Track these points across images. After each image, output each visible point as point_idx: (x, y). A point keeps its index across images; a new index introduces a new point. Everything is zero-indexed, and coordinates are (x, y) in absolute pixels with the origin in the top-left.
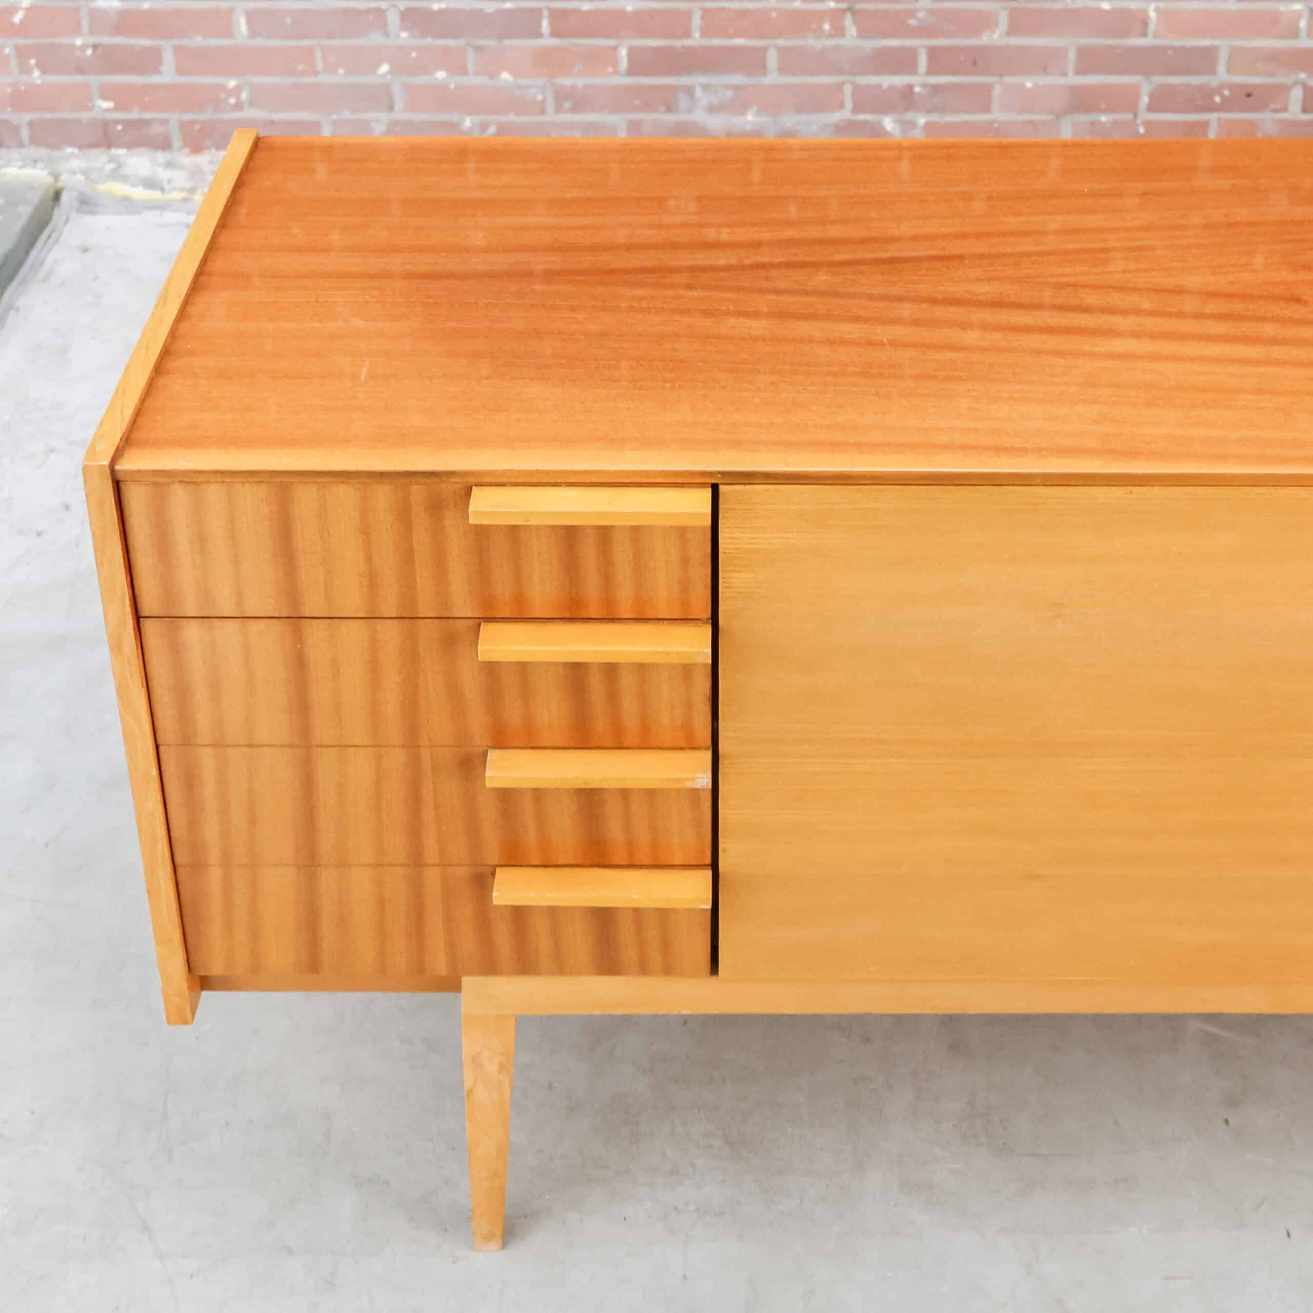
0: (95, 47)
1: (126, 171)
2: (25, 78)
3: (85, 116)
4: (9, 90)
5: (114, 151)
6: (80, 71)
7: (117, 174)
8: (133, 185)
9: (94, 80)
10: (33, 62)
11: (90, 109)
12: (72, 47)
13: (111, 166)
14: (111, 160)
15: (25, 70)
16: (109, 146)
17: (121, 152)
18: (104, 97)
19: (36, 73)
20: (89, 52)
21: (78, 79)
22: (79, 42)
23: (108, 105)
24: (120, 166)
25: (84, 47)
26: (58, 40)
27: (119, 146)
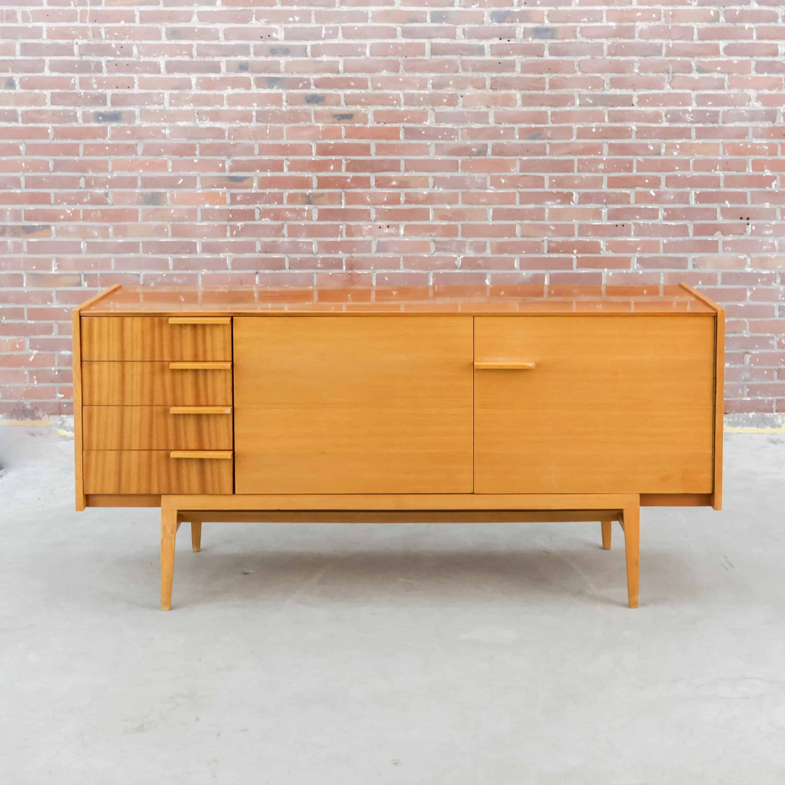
0: (59, 371)
1: (67, 425)
2: (31, 384)
3: (52, 400)
4: (25, 389)
5: (62, 416)
6: (52, 381)
7: (62, 426)
8: (68, 431)
9: (57, 385)
10: (35, 377)
11: (55, 397)
12: (51, 371)
13: (61, 422)
14: (60, 420)
15: (32, 381)
16: (60, 414)
17: (64, 416)
18: (61, 393)
19: (36, 382)
20: (57, 373)
21: (51, 385)
22: (53, 369)
23: (63, 396)
24: (63, 422)
25: (55, 371)
26: (46, 368)
27: (63, 414)
